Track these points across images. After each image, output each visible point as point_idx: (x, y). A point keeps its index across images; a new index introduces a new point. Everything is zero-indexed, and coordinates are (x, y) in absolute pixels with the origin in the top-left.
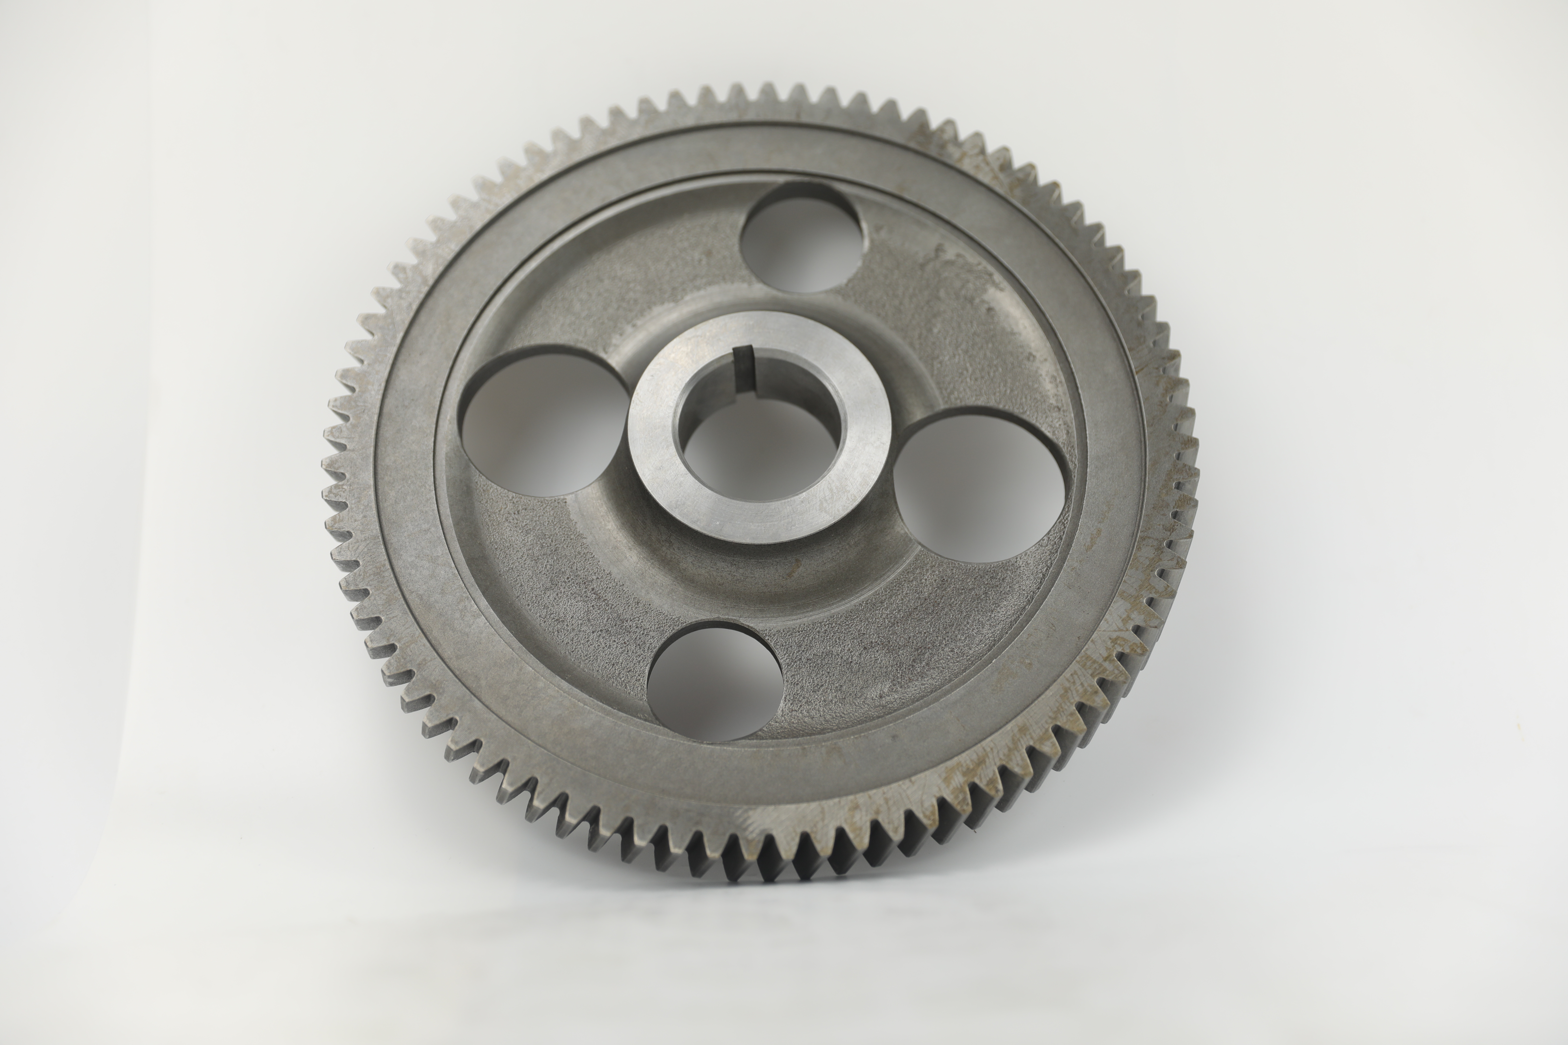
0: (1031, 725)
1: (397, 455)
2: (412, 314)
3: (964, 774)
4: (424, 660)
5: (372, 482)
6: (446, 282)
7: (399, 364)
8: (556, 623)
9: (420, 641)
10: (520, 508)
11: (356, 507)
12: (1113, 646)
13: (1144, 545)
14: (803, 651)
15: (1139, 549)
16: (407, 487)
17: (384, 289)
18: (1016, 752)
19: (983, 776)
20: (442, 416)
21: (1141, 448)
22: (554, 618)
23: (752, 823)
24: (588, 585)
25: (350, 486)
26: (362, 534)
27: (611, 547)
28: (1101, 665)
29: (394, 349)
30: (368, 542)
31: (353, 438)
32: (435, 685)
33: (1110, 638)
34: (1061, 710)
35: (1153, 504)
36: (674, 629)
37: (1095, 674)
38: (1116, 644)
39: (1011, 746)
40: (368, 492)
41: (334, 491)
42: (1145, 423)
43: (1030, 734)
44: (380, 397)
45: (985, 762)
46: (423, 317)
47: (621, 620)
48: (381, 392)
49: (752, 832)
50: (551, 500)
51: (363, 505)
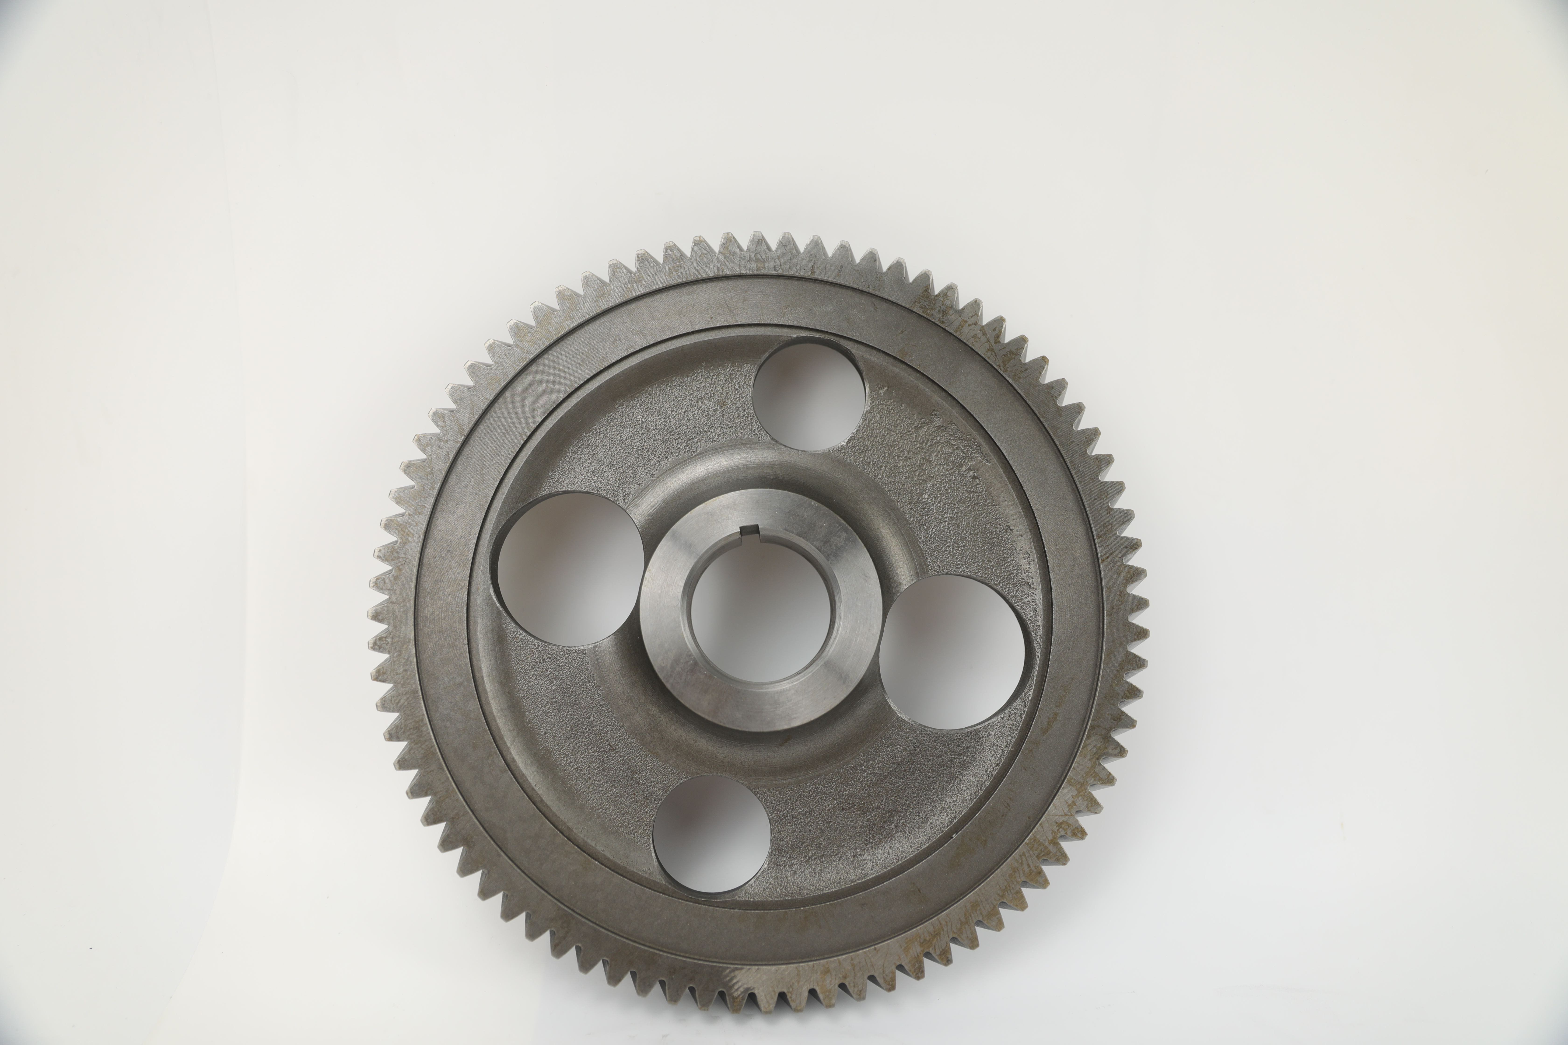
0: (982, 902)
1: (434, 606)
2: (448, 465)
3: (921, 944)
4: (457, 814)
5: (412, 636)
6: (481, 429)
7: (438, 514)
8: (575, 771)
9: (454, 796)
10: (545, 657)
11: (397, 660)
12: (1058, 830)
13: (1093, 733)
14: (789, 809)
15: (1089, 737)
16: (443, 640)
17: (424, 435)
18: (967, 926)
19: (937, 947)
20: (476, 567)
21: (1099, 634)
22: (573, 767)
23: (738, 982)
24: (603, 736)
25: (393, 639)
26: (402, 687)
27: (624, 701)
28: (1046, 848)
29: (432, 500)
30: (408, 696)
31: (395, 590)
32: (467, 839)
33: (1056, 823)
34: (1009, 888)
35: (1105, 694)
36: (677, 783)
37: (1041, 855)
38: (1061, 827)
39: (963, 919)
40: (408, 645)
41: (379, 643)
42: (1105, 612)
43: (980, 910)
44: (419, 549)
45: (940, 934)
46: (459, 466)
47: (631, 772)
48: (420, 544)
49: (737, 990)
50: (572, 651)
51: (404, 659)
